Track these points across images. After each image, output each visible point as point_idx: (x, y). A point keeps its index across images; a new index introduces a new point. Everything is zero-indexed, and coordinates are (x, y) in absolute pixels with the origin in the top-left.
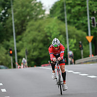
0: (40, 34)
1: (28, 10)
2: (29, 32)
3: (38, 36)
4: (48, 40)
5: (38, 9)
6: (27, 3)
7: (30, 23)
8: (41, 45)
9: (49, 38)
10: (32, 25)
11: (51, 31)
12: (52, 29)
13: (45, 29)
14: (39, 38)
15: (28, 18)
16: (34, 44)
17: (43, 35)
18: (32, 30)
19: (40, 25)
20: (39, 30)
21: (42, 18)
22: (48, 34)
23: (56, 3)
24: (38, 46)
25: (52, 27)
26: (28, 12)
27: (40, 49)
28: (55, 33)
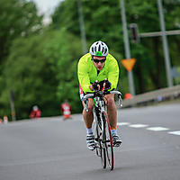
0: (35, 61)
1: (11, 17)
2: (15, 58)
3: (32, 64)
4: (51, 72)
5: (30, 15)
6: (8, 5)
7: (16, 42)
8: (39, 82)
9: (53, 68)
10: (20, 45)
11: (56, 55)
12: (59, 50)
13: (45, 51)
14: (35, 69)
15: (12, 32)
16: (26, 80)
17: (42, 64)
18: (20, 55)
19: (35, 45)
20: (33, 52)
21: (37, 32)
22: (51, 61)
23: (63, 3)
24: (33, 83)
25: (56, 46)
26: (13, 21)
27: (38, 89)
28: (63, 59)
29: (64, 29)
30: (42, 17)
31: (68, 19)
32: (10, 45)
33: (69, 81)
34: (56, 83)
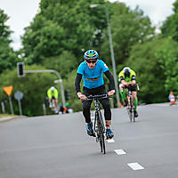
0: (149, 61)
1: (131, 29)
2: (134, 59)
3: (147, 64)
4: (161, 69)
5: (146, 27)
6: (129, 20)
7: (134, 47)
8: (151, 77)
9: (162, 67)
10: (137, 50)
11: (165, 57)
12: (166, 54)
13: (156, 54)
14: (148, 67)
15: (132, 39)
16: (142, 76)
17: (154, 63)
18: (138, 57)
19: (149, 49)
20: (147, 55)
21: (151, 40)
22: (161, 61)
23: (169, 18)
24: (147, 78)
25: (165, 50)
26: (132, 32)
27: (150, 82)
28: (170, 60)
29: (170, 37)
30: (154, 28)
31: (174, 30)
32: (130, 49)
33: (174, 76)
34: (165, 78)
